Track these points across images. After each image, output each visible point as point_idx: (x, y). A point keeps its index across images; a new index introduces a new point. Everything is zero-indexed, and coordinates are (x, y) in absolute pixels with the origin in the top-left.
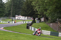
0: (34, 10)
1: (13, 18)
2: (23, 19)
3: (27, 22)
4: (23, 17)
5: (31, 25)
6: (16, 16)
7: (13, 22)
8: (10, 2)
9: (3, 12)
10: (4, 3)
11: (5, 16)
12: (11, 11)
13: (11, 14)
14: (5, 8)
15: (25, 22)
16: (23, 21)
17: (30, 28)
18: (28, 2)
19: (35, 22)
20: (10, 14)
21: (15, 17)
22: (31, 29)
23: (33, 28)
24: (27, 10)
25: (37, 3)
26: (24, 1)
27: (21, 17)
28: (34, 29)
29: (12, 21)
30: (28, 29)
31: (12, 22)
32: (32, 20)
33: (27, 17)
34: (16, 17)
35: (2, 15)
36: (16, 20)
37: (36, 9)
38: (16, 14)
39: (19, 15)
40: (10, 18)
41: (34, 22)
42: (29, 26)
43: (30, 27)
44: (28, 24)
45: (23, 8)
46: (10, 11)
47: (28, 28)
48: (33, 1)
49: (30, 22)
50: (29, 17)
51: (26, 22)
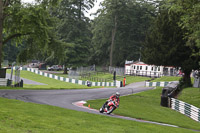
0: (188, 44)
1: (118, 71)
2: (148, 74)
3: (162, 84)
4: (150, 67)
5: (176, 92)
6: (127, 62)
7: (118, 83)
8: (109, 17)
9: (86, 50)
10: (88, 19)
11: (91, 63)
12: (112, 48)
13: (111, 55)
14: (92, 35)
15: (154, 84)
16: (151, 79)
17: (173, 105)
18: (166, 18)
19: (190, 85)
20: (108, 58)
21: (123, 66)
22: (177, 108)
23: (182, 103)
24: (163, 43)
25: (196, 20)
26: (153, 15)
27: (144, 67)
28: (186, 108)
29: (114, 78)
30: (167, 106)
31: (112, 84)
32: (180, 77)
33: (161, 68)
34: (127, 68)
35: (80, 61)
36: (125, 76)
37: (193, 41)
38: (126, 57)
39: (135, 59)
40: (108, 71)
41: (186, 82)
42: (171, 97)
43: (173, 100)
44: (164, 91)
45: (151, 36)
46: (106, 46)
47: (165, 103)
48: (183, 14)
49: (174, 83)
50: (169, 68)
51: (158, 84)
